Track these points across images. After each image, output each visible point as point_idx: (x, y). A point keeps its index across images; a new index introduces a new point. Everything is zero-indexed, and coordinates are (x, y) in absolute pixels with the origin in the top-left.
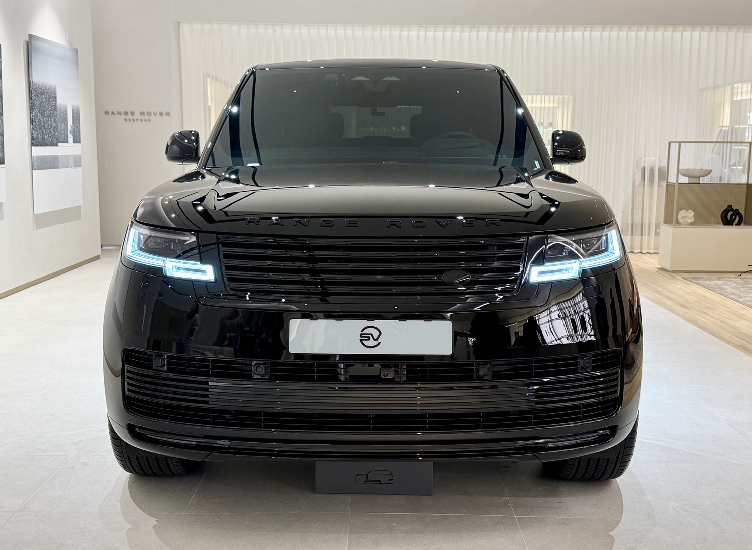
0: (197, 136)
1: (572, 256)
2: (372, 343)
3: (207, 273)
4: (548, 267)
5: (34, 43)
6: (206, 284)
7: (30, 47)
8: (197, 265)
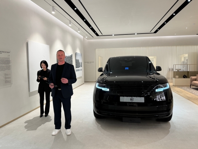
0: (102, 68)
1: (162, 87)
2: (132, 100)
3: (108, 90)
4: (158, 89)
5: (77, 54)
6: (108, 91)
7: (76, 54)
8: (107, 89)
